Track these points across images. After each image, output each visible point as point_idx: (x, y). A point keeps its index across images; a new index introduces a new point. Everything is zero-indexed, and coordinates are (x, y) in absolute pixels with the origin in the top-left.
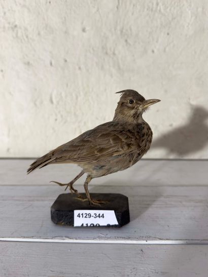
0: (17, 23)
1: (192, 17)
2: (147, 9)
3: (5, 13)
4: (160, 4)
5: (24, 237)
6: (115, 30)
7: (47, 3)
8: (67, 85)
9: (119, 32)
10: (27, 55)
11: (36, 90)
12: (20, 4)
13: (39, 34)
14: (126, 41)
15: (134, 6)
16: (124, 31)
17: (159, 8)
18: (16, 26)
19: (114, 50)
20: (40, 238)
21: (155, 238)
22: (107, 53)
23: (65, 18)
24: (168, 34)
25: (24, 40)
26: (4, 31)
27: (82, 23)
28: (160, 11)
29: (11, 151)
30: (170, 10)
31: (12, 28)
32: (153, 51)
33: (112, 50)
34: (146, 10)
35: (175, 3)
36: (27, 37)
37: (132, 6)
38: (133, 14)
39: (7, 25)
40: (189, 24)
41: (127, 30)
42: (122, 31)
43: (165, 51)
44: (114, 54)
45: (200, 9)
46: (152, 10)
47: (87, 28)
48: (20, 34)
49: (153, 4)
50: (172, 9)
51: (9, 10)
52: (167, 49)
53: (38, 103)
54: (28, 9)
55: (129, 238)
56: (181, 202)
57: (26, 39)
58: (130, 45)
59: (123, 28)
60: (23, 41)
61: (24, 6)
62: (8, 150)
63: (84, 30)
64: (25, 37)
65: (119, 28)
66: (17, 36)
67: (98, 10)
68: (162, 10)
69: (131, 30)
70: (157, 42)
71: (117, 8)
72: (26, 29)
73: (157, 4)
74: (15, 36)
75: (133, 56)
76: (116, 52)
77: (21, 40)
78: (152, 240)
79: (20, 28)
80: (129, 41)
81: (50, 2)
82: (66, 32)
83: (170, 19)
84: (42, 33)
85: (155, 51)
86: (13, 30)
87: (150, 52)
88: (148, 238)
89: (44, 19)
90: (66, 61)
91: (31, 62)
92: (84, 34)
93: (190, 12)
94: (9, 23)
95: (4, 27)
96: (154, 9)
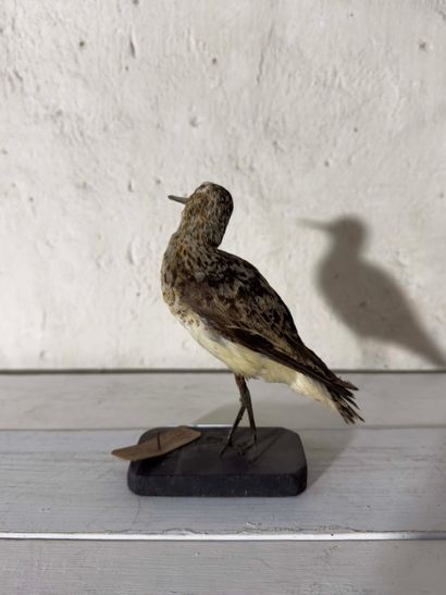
0: (62, 107)
1: (400, 97)
2: (316, 83)
3: (38, 88)
4: (340, 74)
5: (111, 532)
6: (254, 122)
7: (120, 69)
8: (161, 228)
9: (262, 127)
11: (100, 237)
12: (69, 71)
14: (275, 143)
15: (290, 76)
16: (271, 124)
17: (337, 81)
18: (60, 113)
19: (252, 162)
20: (140, 532)
21: (347, 530)
22: (237, 168)
23: (156, 97)
24: (356, 130)
25: (76, 139)
26: (36, 123)
27: (190, 109)
28: (340, 86)
29: (48, 356)
30: (360, 84)
31: (52, 117)
32: (327, 164)
33: (248, 160)
34: (313, 84)
35: (368, 72)
37: (286, 76)
38: (288, 92)
39: (42, 111)
40: (395, 111)
41: (276, 123)
42: (266, 126)
43: (349, 162)
44: (252, 169)
45: (416, 84)
46: (325, 85)
47: (199, 120)
48: (67, 129)
49: (326, 72)
50: (363, 83)
51: (46, 82)
52: (353, 159)
53: (102, 263)
54: (85, 81)
55: (301, 530)
56: (388, 460)
57: (80, 139)
58: (282, 151)
59: (269, 119)
60: (74, 142)
61: (77, 75)
62: (42, 354)
63: (193, 123)
64: (78, 136)
65: (260, 119)
66: (62, 132)
67: (220, 84)
68: (344, 85)
69: (284, 122)
70: (335, 144)
71: (258, 80)
72: (80, 119)
73: (335, 74)
74: (57, 131)
75: (289, 172)
76: (255, 165)
77: (70, 140)
78: (342, 532)
79: (70, 117)
80: (279, 143)
81: (127, 68)
82: (158, 126)
83: (360, 101)
84: (111, 126)
85: (331, 162)
87: (320, 164)
88: (335, 529)
89: (115, 100)
90: (159, 182)
91: (89, 183)
92: (194, 130)
93: (397, 90)
94: (47, 108)
95: (37, 115)
96: (328, 83)
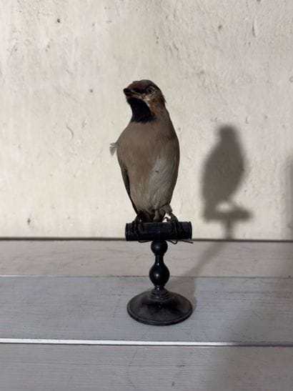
10: (215, 109)
13: (233, 82)
36: (217, 86)
86: (199, 78)
